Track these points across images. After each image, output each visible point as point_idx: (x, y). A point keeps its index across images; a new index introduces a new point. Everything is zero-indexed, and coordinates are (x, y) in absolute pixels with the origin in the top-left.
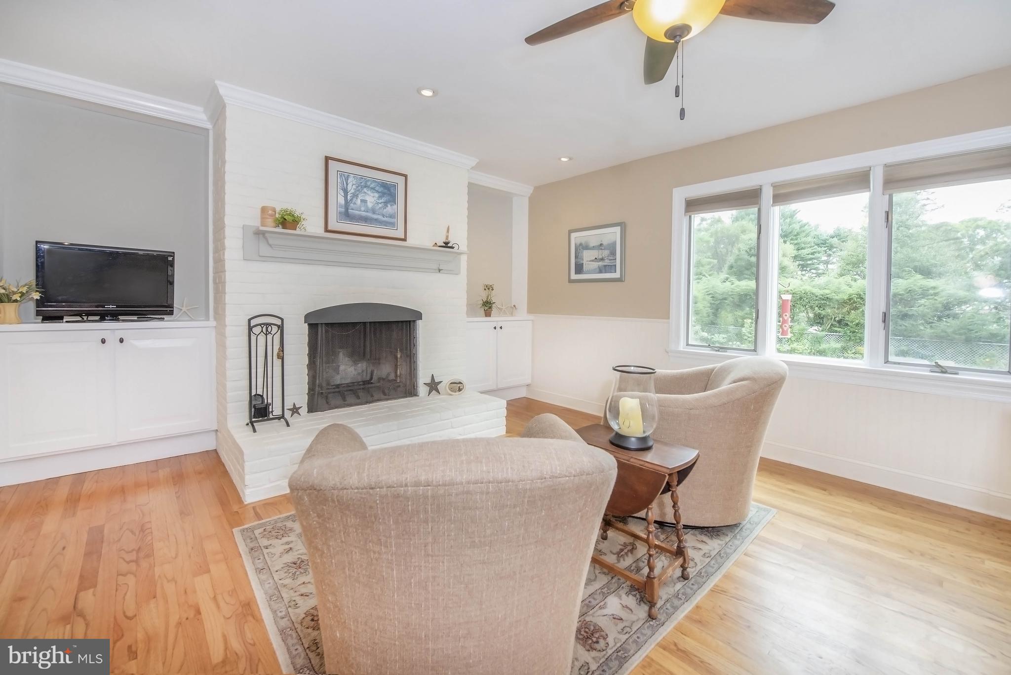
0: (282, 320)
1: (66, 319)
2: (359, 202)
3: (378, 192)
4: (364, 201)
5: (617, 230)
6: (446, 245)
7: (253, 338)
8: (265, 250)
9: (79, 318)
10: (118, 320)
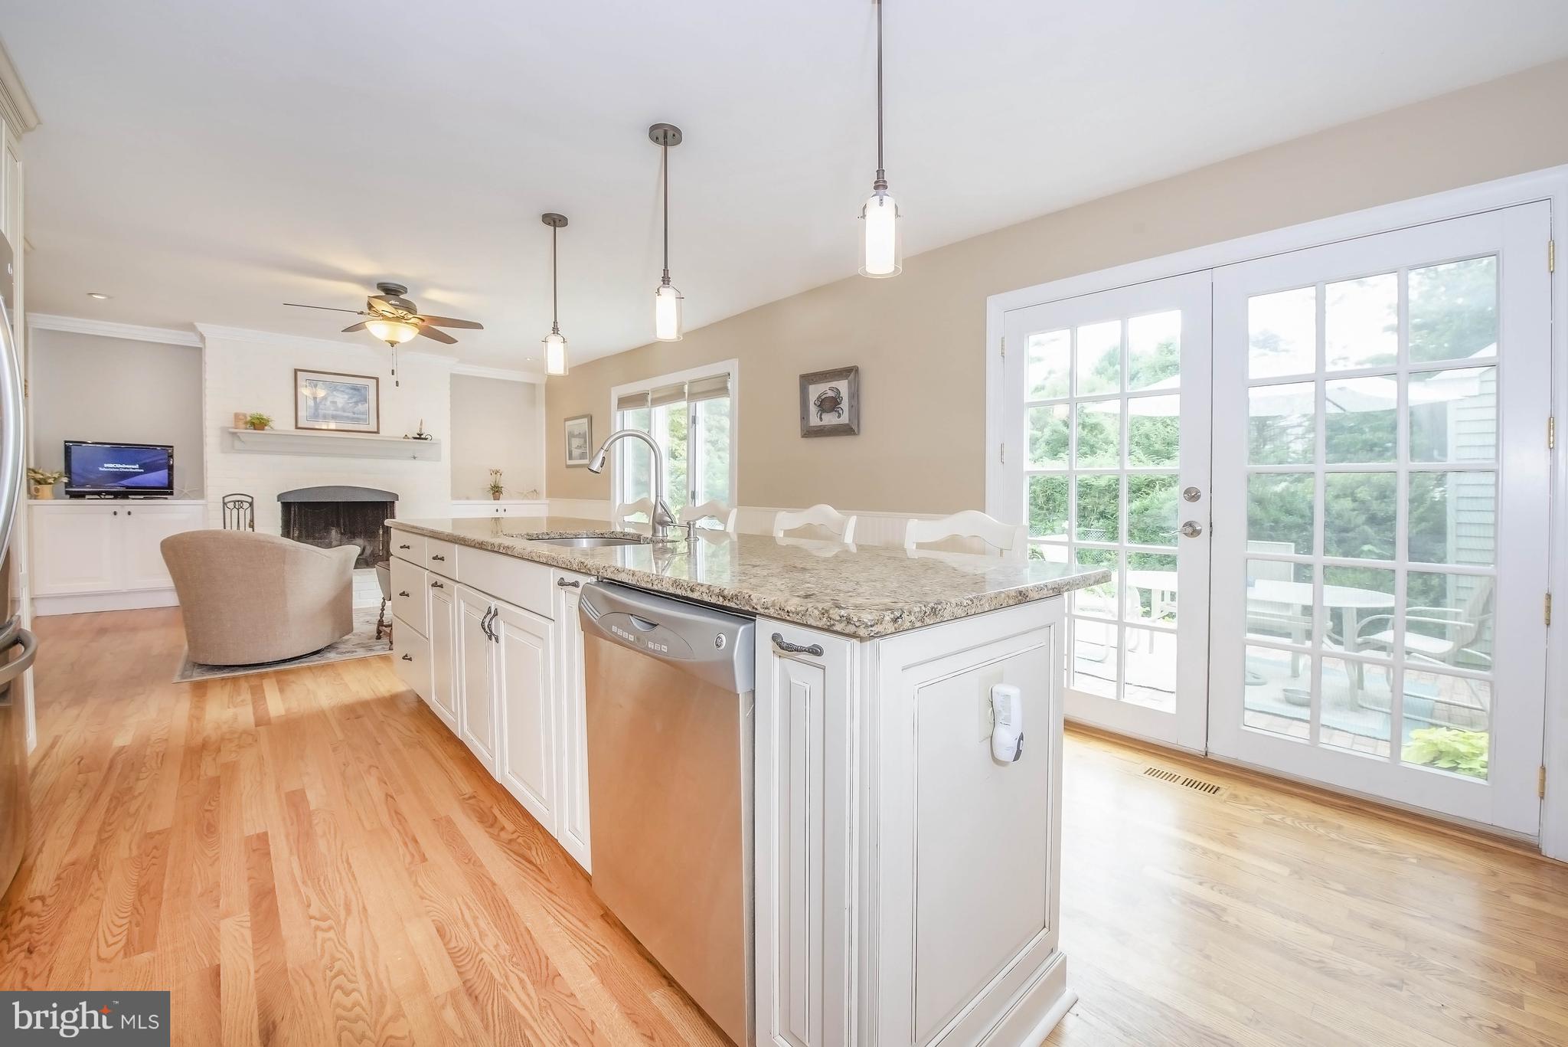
0: (252, 498)
1: (88, 497)
2: (328, 403)
3: (348, 394)
4: (334, 403)
5: (585, 420)
6: (420, 437)
7: (228, 511)
8: (237, 444)
9: (97, 497)
10: (128, 498)
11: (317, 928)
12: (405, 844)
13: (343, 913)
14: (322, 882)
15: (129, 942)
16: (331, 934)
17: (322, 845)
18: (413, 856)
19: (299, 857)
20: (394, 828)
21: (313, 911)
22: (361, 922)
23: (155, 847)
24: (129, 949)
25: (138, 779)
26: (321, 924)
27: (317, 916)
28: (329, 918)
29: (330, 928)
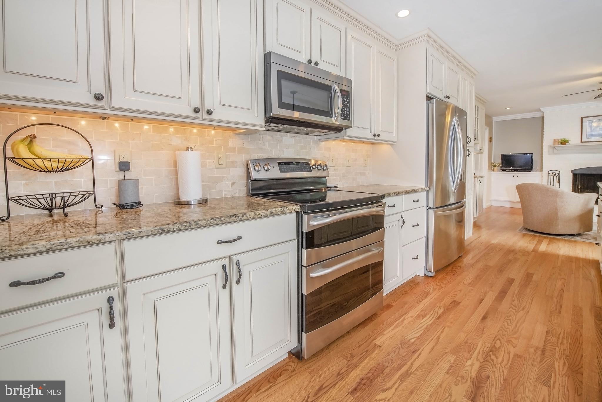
0: (560, 172)
1: (506, 171)
7: (549, 177)
8: (555, 151)
9: (509, 171)
11: (512, 307)
12: (556, 305)
13: (521, 309)
14: (521, 299)
15: (470, 284)
16: (514, 311)
17: (528, 290)
18: (556, 309)
19: (519, 289)
20: (556, 299)
21: (514, 303)
22: (525, 314)
23: (486, 269)
24: (469, 285)
25: (492, 252)
26: (513, 307)
27: (514, 305)
28: (516, 307)
29: (515, 309)
